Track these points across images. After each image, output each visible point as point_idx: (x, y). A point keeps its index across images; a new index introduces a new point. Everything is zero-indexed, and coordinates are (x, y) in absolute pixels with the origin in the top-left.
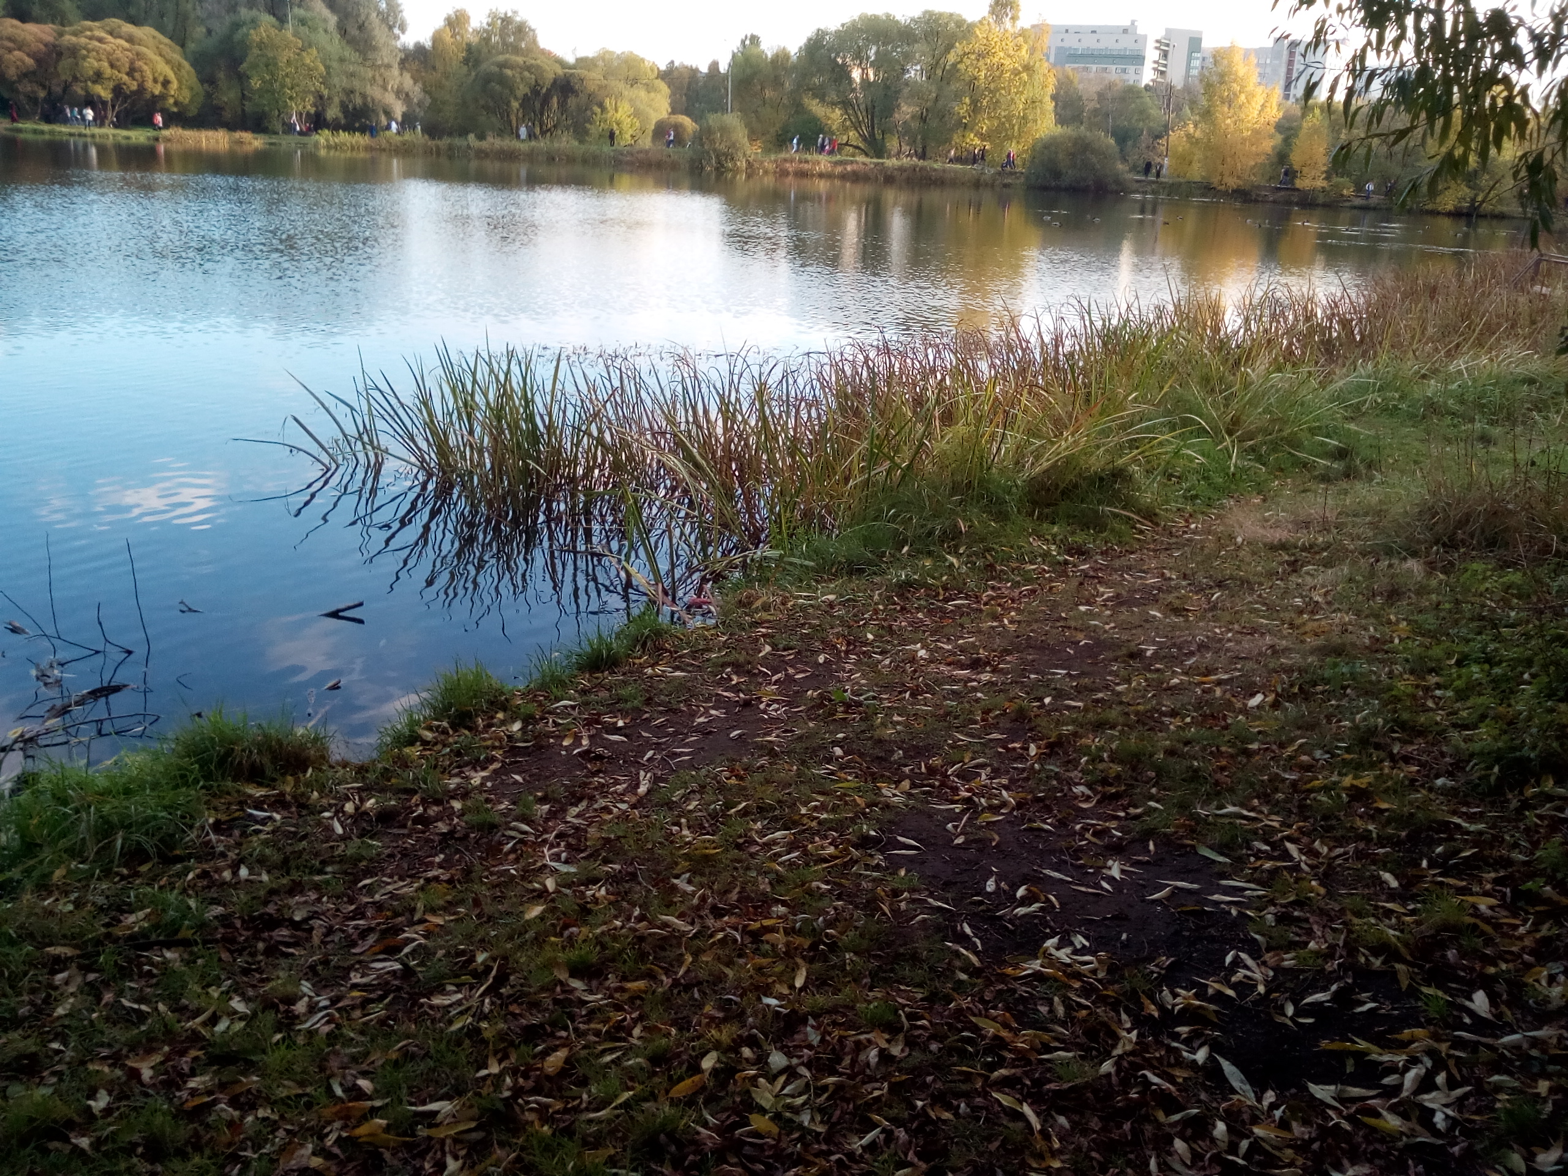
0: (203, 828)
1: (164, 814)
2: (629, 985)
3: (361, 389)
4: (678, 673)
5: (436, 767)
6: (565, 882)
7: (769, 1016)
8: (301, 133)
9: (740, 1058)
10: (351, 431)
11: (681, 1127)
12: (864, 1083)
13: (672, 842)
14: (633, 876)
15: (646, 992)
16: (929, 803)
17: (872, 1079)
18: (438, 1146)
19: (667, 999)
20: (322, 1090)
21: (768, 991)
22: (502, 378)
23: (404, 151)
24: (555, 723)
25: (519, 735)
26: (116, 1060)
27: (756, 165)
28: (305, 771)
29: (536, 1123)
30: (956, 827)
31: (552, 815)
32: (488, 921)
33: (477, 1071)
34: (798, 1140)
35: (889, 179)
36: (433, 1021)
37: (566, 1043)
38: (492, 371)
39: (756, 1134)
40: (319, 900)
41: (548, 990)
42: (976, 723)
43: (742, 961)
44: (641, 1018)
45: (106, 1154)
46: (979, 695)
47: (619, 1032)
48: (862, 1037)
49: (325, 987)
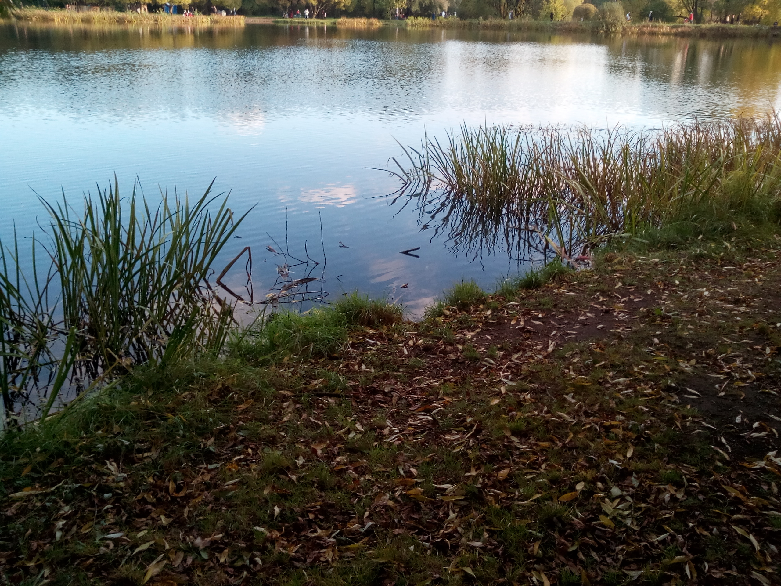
0: (347, 345)
1: (331, 337)
2: (541, 443)
3: (424, 144)
4: (571, 293)
5: (451, 328)
6: (510, 389)
7: (612, 469)
8: (400, 19)
9: (596, 487)
10: (418, 165)
11: (565, 515)
12: (661, 509)
13: (564, 377)
14: (544, 391)
15: (549, 448)
16: (705, 372)
17: (665, 508)
18: (446, 505)
19: (559, 453)
20: (395, 470)
21: (612, 457)
22: (491, 140)
23: (448, 26)
24: (508, 313)
25: (490, 316)
26: (307, 444)
27: (628, 29)
28: (392, 324)
29: (493, 502)
30: (720, 387)
31: (504, 357)
32: (473, 403)
33: (466, 472)
34: (624, 532)
35: (703, 35)
36: (446, 446)
37: (508, 466)
38: (486, 136)
39: (602, 525)
40: (396, 383)
41: (500, 440)
42: (735, 333)
43: (599, 440)
44: (546, 460)
45: (302, 484)
46: (738, 318)
47: (534, 465)
48: (662, 487)
49: (397, 423)
